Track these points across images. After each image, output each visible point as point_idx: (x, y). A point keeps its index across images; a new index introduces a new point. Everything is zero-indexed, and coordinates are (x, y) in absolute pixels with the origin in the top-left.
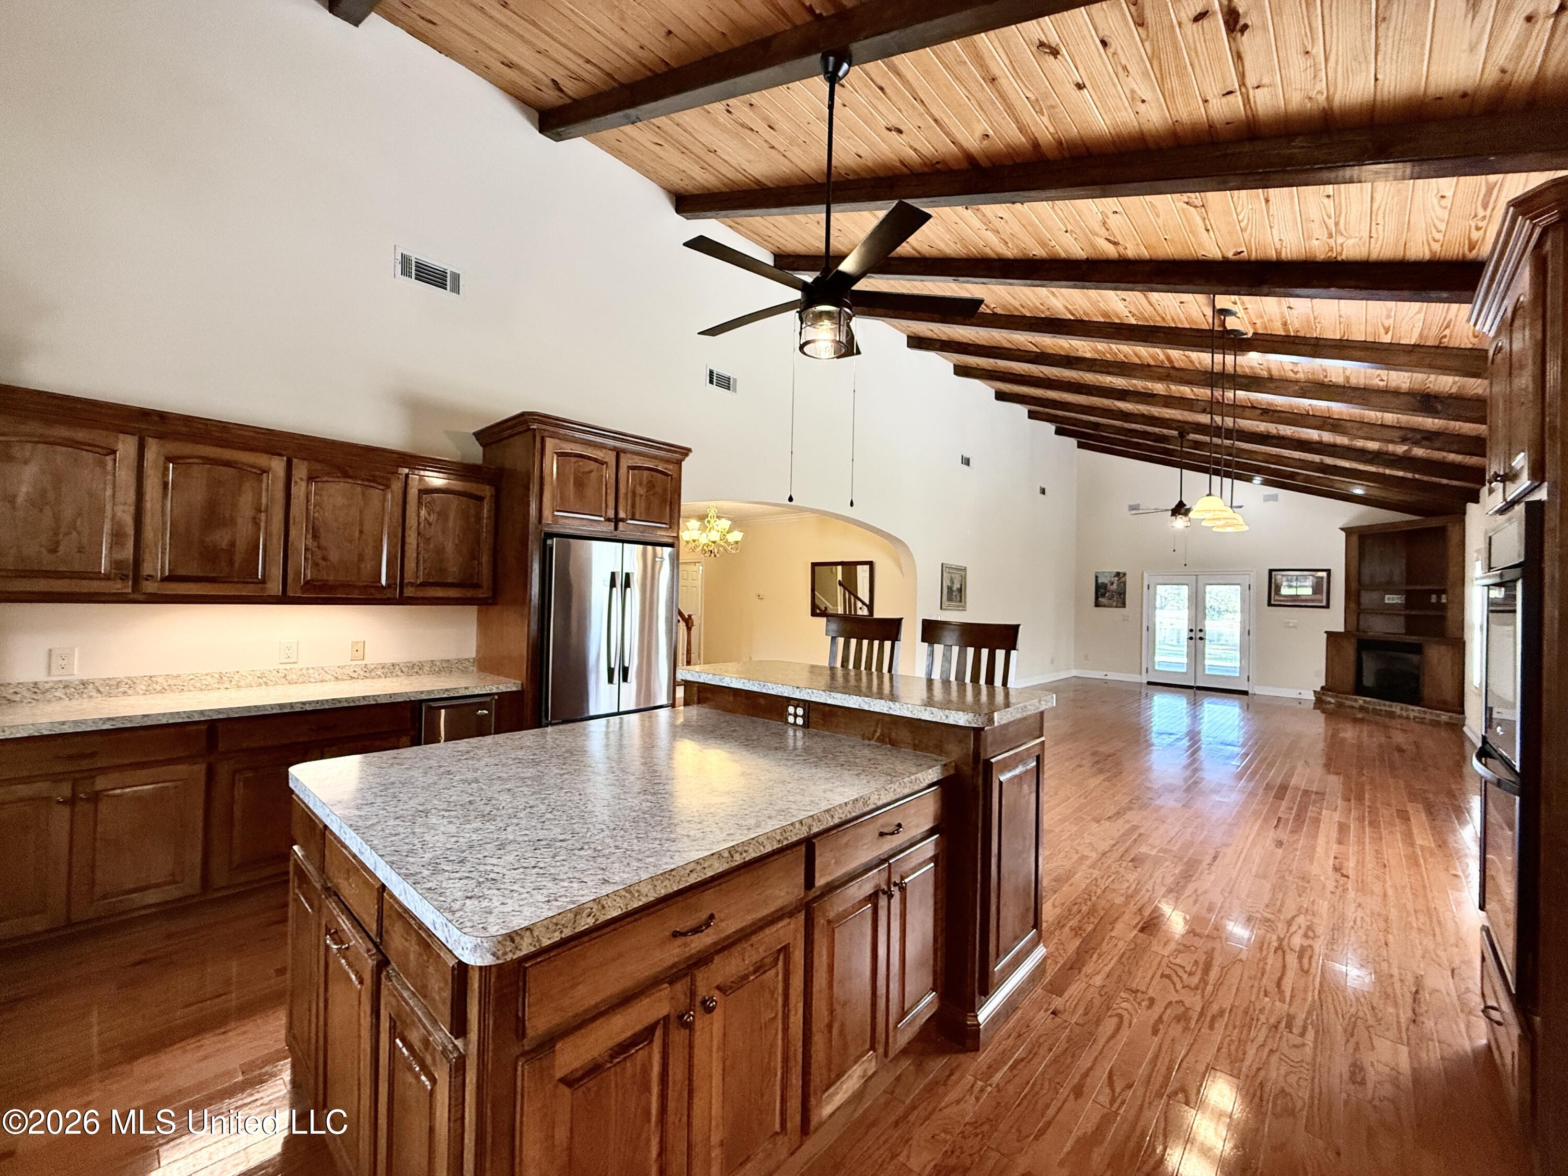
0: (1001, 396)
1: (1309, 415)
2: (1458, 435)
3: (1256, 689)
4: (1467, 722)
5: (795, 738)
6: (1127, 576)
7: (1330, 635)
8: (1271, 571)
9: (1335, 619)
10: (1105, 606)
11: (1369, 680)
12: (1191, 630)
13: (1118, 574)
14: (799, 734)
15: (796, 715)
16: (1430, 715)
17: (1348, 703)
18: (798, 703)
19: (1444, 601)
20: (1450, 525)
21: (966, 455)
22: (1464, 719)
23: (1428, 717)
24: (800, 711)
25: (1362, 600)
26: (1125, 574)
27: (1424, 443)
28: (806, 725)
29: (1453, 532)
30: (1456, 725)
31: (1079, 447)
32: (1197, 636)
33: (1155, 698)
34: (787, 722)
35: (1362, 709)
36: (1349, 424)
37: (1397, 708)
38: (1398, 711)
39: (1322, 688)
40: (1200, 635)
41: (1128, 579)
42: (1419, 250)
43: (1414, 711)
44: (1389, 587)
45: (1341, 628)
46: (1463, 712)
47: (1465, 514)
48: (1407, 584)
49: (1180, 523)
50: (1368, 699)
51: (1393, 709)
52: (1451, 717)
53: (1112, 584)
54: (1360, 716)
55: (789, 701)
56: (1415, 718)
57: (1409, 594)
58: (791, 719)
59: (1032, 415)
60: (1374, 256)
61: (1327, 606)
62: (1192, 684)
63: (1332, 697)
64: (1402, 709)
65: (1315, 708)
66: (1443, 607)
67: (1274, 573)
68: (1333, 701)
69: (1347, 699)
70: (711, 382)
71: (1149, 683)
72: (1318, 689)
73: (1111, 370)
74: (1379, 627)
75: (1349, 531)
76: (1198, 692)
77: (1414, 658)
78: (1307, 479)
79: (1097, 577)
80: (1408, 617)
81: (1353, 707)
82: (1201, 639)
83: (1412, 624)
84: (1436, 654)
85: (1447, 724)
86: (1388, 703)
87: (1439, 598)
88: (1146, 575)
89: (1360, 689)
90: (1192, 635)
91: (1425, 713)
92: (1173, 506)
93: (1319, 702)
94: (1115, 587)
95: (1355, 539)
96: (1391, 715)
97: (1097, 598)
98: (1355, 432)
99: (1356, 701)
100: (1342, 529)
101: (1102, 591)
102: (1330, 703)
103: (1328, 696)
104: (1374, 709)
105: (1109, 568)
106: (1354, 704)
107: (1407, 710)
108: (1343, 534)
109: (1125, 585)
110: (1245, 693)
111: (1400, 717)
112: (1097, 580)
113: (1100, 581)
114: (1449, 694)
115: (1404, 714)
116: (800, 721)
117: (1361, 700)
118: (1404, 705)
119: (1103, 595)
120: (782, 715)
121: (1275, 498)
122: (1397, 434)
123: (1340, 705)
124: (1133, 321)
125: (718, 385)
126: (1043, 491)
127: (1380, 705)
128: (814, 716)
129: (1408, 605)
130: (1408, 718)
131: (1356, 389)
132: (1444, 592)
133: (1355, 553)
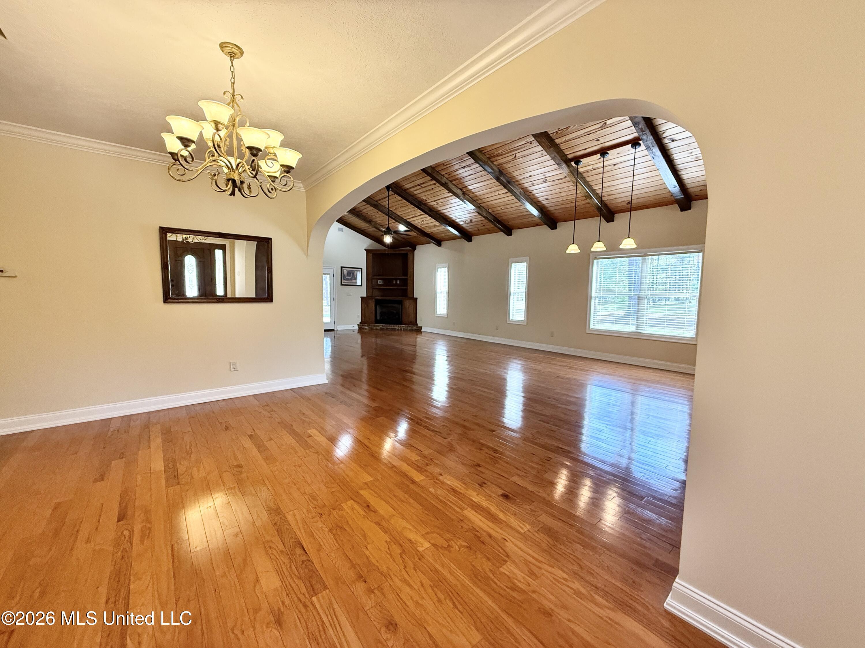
3: (339, 328)
7: (362, 298)
8: (342, 268)
9: (363, 291)
11: (380, 317)
22: (421, 327)
23: (409, 328)
25: (373, 283)
29: (410, 255)
30: (418, 329)
45: (365, 296)
46: (418, 325)
47: (415, 250)
65: (358, 333)
69: (374, 326)
72: (359, 324)
75: (367, 251)
77: (399, 306)
84: (407, 303)
85: (415, 329)
87: (396, 282)
89: (377, 322)
93: (360, 329)
95: (371, 255)
96: (394, 330)
102: (366, 329)
103: (365, 326)
104: (387, 329)
106: (378, 328)
107: (401, 327)
110: (333, 330)
111: (398, 330)
114: (413, 319)
117: (381, 326)
121: (342, 230)
123: (369, 329)
127: (389, 326)
129: (385, 285)
133: (368, 262)
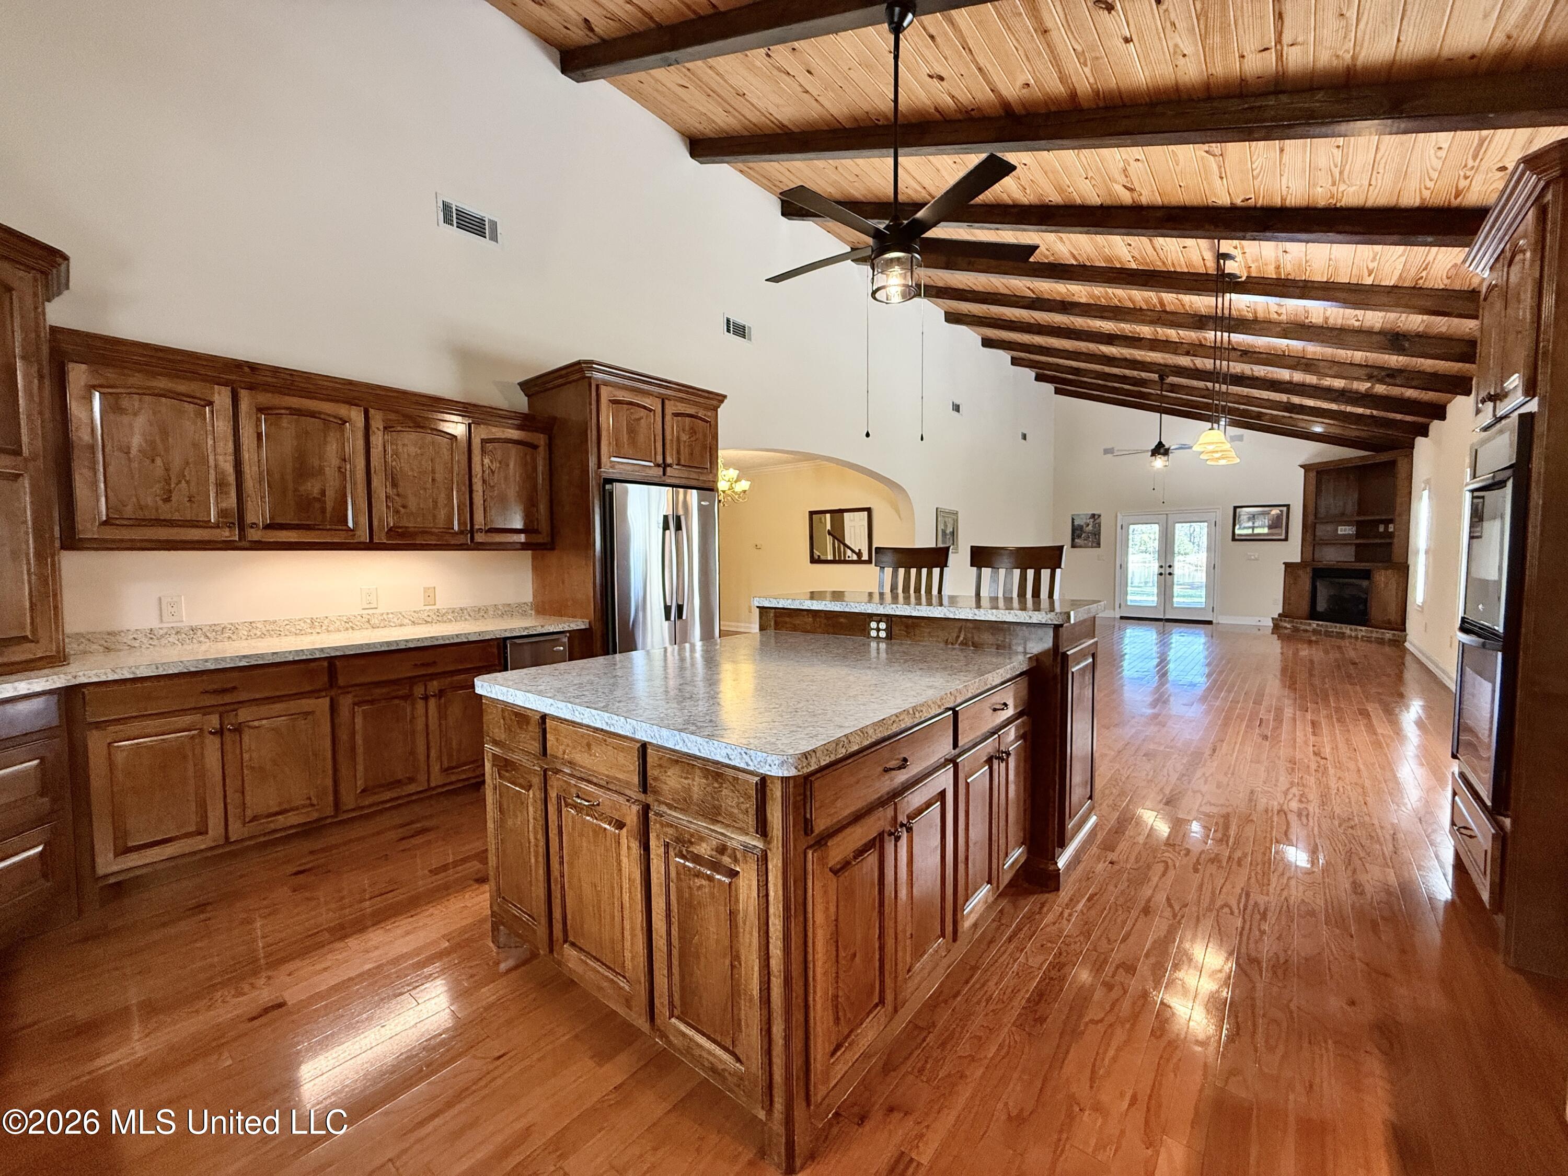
0: (988, 343)
1: (1284, 355)
2: (1419, 372)
3: (1221, 619)
4: (1408, 637)
5: (878, 649)
6: (1102, 518)
7: (1287, 565)
8: (1235, 508)
9: (1293, 551)
10: (1081, 547)
11: (1321, 606)
12: (1161, 567)
13: (1093, 516)
14: (883, 646)
15: (878, 629)
16: (1375, 634)
17: (1303, 627)
18: (879, 618)
19: (1391, 529)
20: (1399, 458)
21: (957, 402)
22: (1406, 636)
23: (1374, 635)
24: (883, 625)
25: (1318, 533)
26: (1099, 516)
27: (1387, 380)
28: (889, 637)
29: (1402, 465)
30: (1398, 641)
31: (1056, 393)
32: (1166, 574)
33: (1128, 631)
34: (869, 636)
35: (1315, 632)
36: (1322, 364)
37: (1347, 629)
38: (1348, 632)
39: (1279, 615)
40: (1168, 570)
41: (1103, 520)
42: (1410, 198)
43: (1362, 631)
44: (1342, 519)
45: (1298, 559)
46: (1405, 630)
47: (1413, 448)
48: (1359, 514)
49: (1159, 462)
50: (1320, 623)
51: (1344, 630)
52: (1394, 635)
53: (1088, 525)
54: (1314, 638)
55: (871, 617)
56: (1363, 636)
57: (1359, 524)
58: (873, 633)
59: (1015, 362)
60: (1370, 204)
61: (1286, 539)
62: (1162, 617)
63: (1289, 622)
64: (1351, 630)
65: (1273, 633)
66: (1391, 535)
67: (1238, 510)
68: (1289, 626)
69: (1301, 623)
70: (728, 331)
71: (1122, 618)
72: (1276, 616)
73: (1106, 314)
74: (1331, 556)
75: (1306, 468)
76: (1167, 624)
77: (1365, 583)
78: (1273, 419)
79: (1073, 519)
80: (1357, 545)
81: (1306, 631)
82: (1170, 574)
83: (1362, 551)
84: (1383, 578)
85: (1390, 640)
86: (1338, 625)
87: (1386, 528)
88: (1119, 514)
89: (1314, 615)
90: (1162, 571)
91: (1371, 632)
92: (1153, 447)
93: (1277, 628)
94: (1090, 527)
95: (1313, 474)
96: (1342, 636)
97: (1073, 540)
98: (1327, 371)
99: (1310, 624)
100: (1301, 466)
101: (1078, 532)
102: (1286, 628)
103: (1285, 621)
104: (1326, 631)
105: (1084, 510)
106: (1308, 628)
107: (1356, 630)
108: (1303, 470)
109: (1100, 526)
110: (1210, 623)
111: (1351, 637)
112: (1073, 522)
113: (1076, 523)
114: (1393, 616)
115: (1353, 634)
116: (883, 634)
117: (1314, 624)
118: (1353, 627)
119: (1079, 537)
120: (865, 631)
121: (1240, 438)
122: (1362, 372)
123: (1296, 630)
124: (1134, 266)
125: (735, 333)
126: (1024, 437)
127: (1331, 627)
128: (896, 630)
129: (1358, 535)
130: (1356, 638)
131: (1332, 329)
132: (1391, 521)
133: (1312, 488)
